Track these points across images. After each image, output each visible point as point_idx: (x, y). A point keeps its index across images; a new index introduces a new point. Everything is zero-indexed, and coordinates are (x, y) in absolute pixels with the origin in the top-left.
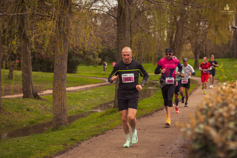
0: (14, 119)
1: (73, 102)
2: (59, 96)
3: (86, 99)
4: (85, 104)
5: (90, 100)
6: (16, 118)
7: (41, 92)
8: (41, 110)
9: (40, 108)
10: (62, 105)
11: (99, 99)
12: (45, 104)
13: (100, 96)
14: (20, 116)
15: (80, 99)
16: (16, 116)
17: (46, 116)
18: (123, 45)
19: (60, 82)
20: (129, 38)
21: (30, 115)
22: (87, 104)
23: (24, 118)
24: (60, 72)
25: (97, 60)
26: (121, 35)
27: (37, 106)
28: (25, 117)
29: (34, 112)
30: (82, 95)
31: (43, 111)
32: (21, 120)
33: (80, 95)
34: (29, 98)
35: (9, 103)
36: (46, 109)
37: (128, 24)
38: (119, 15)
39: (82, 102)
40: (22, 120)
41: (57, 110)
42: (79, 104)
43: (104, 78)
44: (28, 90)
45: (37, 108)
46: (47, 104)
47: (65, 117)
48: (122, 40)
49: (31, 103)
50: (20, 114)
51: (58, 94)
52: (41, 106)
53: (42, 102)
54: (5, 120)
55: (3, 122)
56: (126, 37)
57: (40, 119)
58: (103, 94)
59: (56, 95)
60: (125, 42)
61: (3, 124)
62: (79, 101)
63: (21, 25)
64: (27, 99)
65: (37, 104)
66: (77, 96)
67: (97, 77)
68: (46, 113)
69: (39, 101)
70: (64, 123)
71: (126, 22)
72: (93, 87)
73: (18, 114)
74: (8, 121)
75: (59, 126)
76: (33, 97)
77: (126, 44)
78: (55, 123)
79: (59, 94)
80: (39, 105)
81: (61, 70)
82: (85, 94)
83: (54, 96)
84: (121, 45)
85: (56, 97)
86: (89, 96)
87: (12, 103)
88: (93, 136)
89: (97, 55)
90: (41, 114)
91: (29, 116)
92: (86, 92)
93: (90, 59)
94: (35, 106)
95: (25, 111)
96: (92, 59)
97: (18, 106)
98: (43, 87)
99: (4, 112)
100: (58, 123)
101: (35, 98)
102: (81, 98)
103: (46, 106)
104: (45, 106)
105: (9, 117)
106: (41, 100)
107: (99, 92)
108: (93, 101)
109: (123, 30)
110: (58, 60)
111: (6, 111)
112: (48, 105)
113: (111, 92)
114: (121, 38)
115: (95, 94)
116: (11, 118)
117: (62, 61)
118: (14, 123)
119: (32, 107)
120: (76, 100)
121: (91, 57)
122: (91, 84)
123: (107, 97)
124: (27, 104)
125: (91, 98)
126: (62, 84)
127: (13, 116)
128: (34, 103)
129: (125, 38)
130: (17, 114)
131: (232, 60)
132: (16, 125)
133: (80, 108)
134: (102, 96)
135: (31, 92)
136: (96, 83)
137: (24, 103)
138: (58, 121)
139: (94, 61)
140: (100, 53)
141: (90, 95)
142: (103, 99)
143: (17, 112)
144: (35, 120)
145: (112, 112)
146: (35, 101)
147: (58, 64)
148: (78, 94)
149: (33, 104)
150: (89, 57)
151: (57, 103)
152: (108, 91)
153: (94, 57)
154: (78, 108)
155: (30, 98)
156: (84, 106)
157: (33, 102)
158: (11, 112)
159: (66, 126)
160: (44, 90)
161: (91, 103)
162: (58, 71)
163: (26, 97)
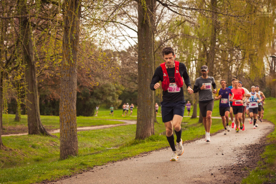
0: (16, 156)
1: (88, 139)
2: (67, 119)
3: (104, 137)
4: (102, 142)
5: (108, 138)
6: (18, 155)
7: (52, 131)
8: (50, 147)
9: (48, 145)
10: (72, 130)
11: (119, 137)
12: (54, 141)
13: (120, 134)
14: (24, 153)
15: (96, 137)
16: (19, 152)
17: (55, 153)
18: (146, 63)
19: (69, 102)
20: (152, 55)
21: (35, 152)
22: (105, 142)
23: (28, 155)
24: (68, 89)
25: (117, 102)
26: (143, 52)
27: (45, 143)
28: (30, 154)
29: (41, 149)
30: (99, 133)
31: (51, 148)
32: (24, 157)
33: (96, 133)
34: (35, 134)
35: (11, 140)
36: (55, 146)
37: (151, 39)
38: (140, 28)
39: (99, 140)
40: (26, 158)
41: (64, 137)
42: (95, 141)
43: (125, 120)
44: (34, 125)
45: (45, 145)
46: (57, 140)
47: (75, 145)
48: (144, 57)
49: (37, 139)
50: (23, 151)
51: (66, 116)
52: (49, 142)
53: (50, 139)
54: (5, 157)
55: (3, 160)
56: (149, 53)
57: (48, 157)
58: (123, 132)
59: (64, 118)
60: (148, 60)
61: (2, 161)
62: (95, 139)
63: (26, 49)
64: (33, 135)
65: (45, 140)
66: (93, 134)
67: (117, 120)
68: (55, 151)
69: (47, 137)
70: (75, 152)
71: (149, 36)
72: (112, 127)
73: (22, 151)
74: (9, 158)
75: (68, 156)
76: (40, 133)
77: (149, 62)
78: (63, 152)
79: (68, 116)
80: (48, 142)
81: (69, 87)
82: (103, 132)
83: (61, 119)
84: (143, 63)
85: (64, 121)
86: (106, 134)
87: (15, 139)
88: (108, 162)
89: (117, 97)
90: (49, 151)
91: (34, 154)
92: (104, 130)
93: (109, 101)
94: (42, 143)
95: (30, 148)
96: (112, 100)
97: (21, 143)
98: (54, 127)
99: (4, 148)
100: (67, 152)
101: (42, 135)
102: (98, 136)
103: (56, 143)
104: (54, 143)
105: (11, 154)
106: (50, 137)
107: (118, 130)
108: (112, 139)
109: (145, 46)
110: (65, 75)
111: (7, 147)
112: (57, 142)
113: (133, 131)
114: (143, 55)
115: (114, 132)
116: (12, 155)
117: (70, 75)
118: (15, 160)
119: (39, 144)
120: (92, 138)
121: (110, 98)
122: (110, 124)
123: (129, 136)
124: (33, 140)
125: (110, 136)
126: (71, 103)
127: (15, 153)
128: (42, 139)
129: (148, 55)
130: (20, 151)
131: (270, 99)
132: (19, 162)
133: (97, 146)
134: (122, 134)
135: (38, 128)
136: (116, 124)
137: (30, 140)
138: (67, 150)
139: (114, 103)
140: (121, 94)
141: (109, 133)
142: (124, 138)
143: (21, 149)
144: (41, 158)
145: (134, 144)
146: (43, 137)
147: (65, 79)
148: (94, 132)
149: (40, 141)
150: (108, 98)
151: (65, 128)
152: (130, 130)
153: (113, 99)
154: (94, 146)
155: (37, 135)
156: (101, 144)
157: (40, 139)
158: (13, 149)
159: (76, 155)
160: (54, 130)
161: (109, 141)
162: (66, 89)
163: (32, 134)
